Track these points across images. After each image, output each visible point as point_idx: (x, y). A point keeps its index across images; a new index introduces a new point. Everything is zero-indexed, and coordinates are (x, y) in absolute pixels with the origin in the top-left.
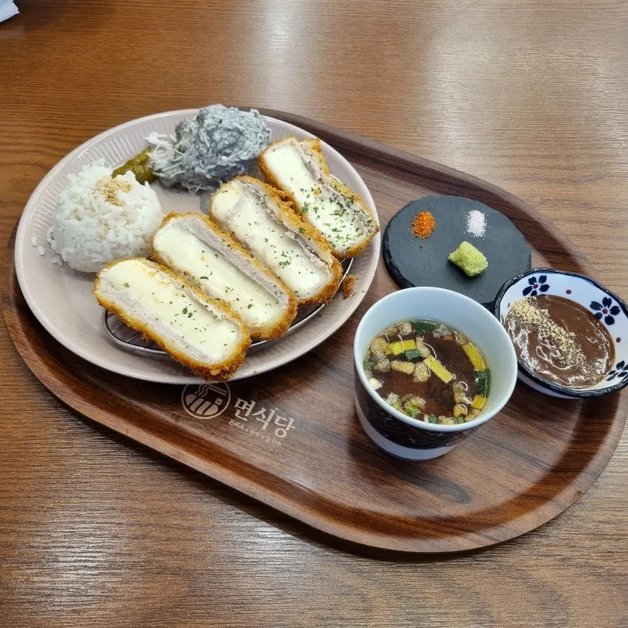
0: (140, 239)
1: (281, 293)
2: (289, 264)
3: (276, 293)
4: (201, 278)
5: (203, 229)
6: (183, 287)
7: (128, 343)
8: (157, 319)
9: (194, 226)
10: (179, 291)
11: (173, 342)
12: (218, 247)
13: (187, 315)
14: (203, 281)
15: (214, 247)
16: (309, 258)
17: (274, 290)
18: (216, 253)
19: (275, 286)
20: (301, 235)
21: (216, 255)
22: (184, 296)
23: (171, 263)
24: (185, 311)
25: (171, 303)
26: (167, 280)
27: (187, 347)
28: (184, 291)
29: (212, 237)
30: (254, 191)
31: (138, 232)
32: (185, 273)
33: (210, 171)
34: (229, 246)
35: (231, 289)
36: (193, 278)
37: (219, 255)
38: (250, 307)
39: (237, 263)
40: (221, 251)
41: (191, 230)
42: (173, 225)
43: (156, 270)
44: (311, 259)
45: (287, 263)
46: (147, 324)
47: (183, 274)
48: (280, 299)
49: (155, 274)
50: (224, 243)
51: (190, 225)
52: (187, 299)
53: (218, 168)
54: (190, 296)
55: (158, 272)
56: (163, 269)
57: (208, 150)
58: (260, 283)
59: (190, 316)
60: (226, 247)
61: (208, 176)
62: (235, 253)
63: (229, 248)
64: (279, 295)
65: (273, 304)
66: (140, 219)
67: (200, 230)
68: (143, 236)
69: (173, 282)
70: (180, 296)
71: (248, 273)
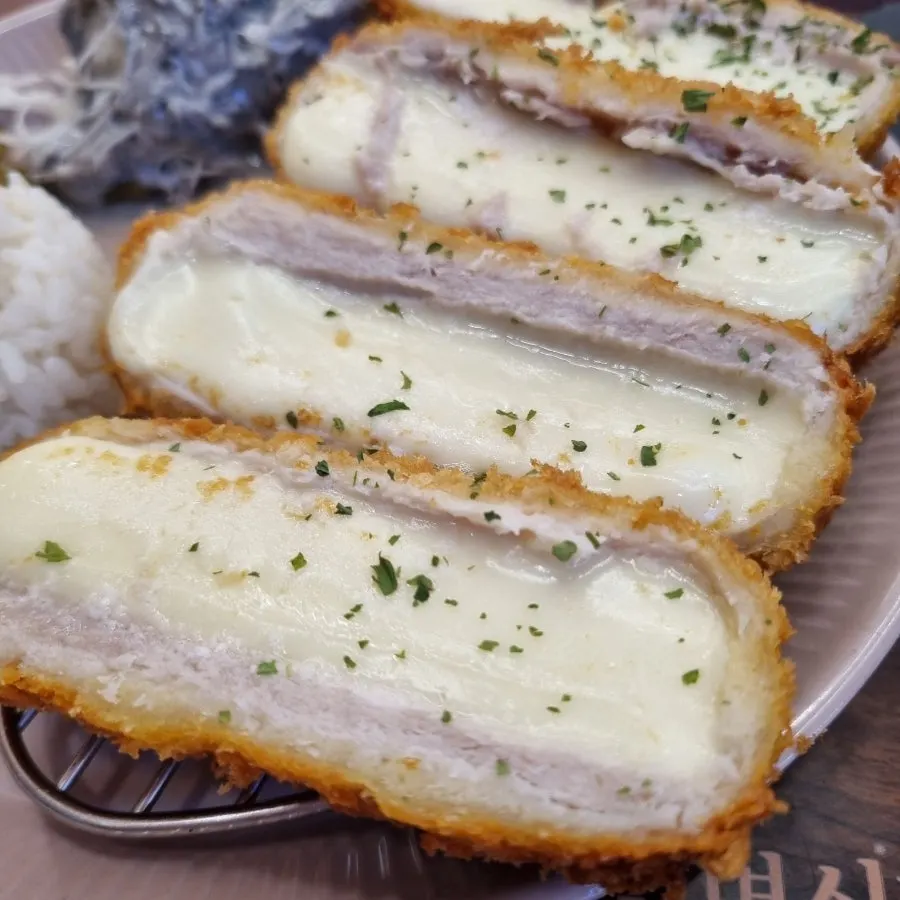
0: (53, 363)
1: (770, 347)
2: (698, 242)
3: (745, 356)
4: (372, 413)
5: (298, 228)
6: (322, 471)
7: (147, 815)
8: (267, 669)
9: (253, 230)
10: (309, 498)
11: (411, 765)
12: (388, 268)
13: (405, 592)
14: (385, 424)
15: (370, 275)
16: (767, 195)
17: (727, 346)
18: (388, 300)
19: (725, 329)
20: (696, 119)
21: (393, 308)
22: (343, 511)
23: (214, 398)
24: (386, 575)
25: (298, 562)
26: (231, 471)
27: (502, 766)
28: (335, 485)
29: (343, 243)
30: (420, 61)
31: (35, 339)
32: (292, 420)
33: (218, 98)
34: (434, 247)
35: (522, 414)
36: (338, 424)
37: (401, 302)
38: (648, 457)
39: (500, 300)
40: (412, 282)
41: (246, 247)
42: (167, 256)
43: (167, 445)
44: (783, 194)
45: (690, 243)
46: (225, 714)
47: (284, 427)
48: (776, 377)
49: (164, 460)
50: (408, 246)
51: (236, 234)
52: (365, 519)
53: (244, 76)
54: (379, 501)
55: (175, 448)
56: (195, 432)
57: (190, 23)
58: (643, 343)
59: (423, 591)
60: (426, 261)
61: (220, 120)
62: (474, 265)
63: (439, 257)
64: (765, 357)
65: (746, 408)
66: (25, 284)
67: (285, 238)
68: (63, 350)
69: (261, 469)
70: (323, 515)
71: (568, 321)
